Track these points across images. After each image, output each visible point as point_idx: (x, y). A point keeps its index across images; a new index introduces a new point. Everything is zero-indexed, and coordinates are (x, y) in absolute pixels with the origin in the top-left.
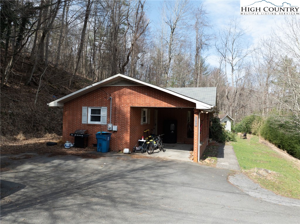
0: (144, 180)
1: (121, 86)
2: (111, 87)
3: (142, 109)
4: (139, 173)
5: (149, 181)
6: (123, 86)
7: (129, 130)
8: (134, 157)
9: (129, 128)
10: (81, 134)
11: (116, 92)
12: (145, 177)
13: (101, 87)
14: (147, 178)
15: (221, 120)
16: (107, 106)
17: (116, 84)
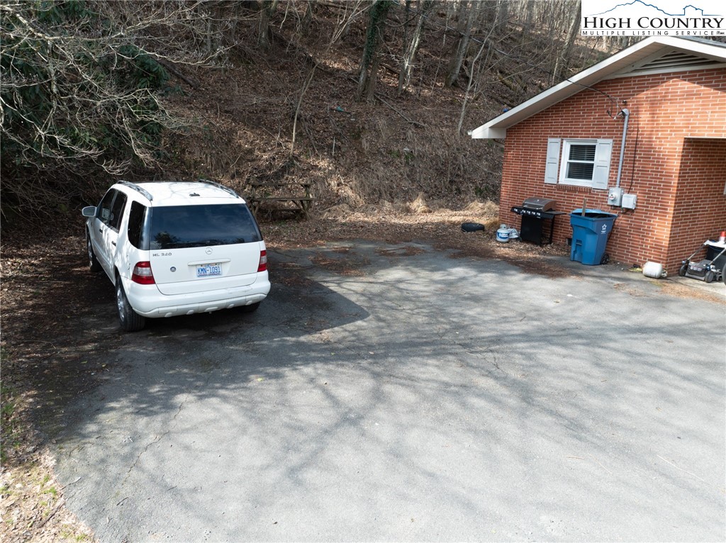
1: (663, 74)
2: (631, 77)
5: (671, 371)
6: (669, 74)
7: (671, 210)
8: (669, 291)
9: (671, 203)
10: (536, 211)
11: (643, 95)
13: (601, 83)
16: (612, 138)
17: (646, 67)
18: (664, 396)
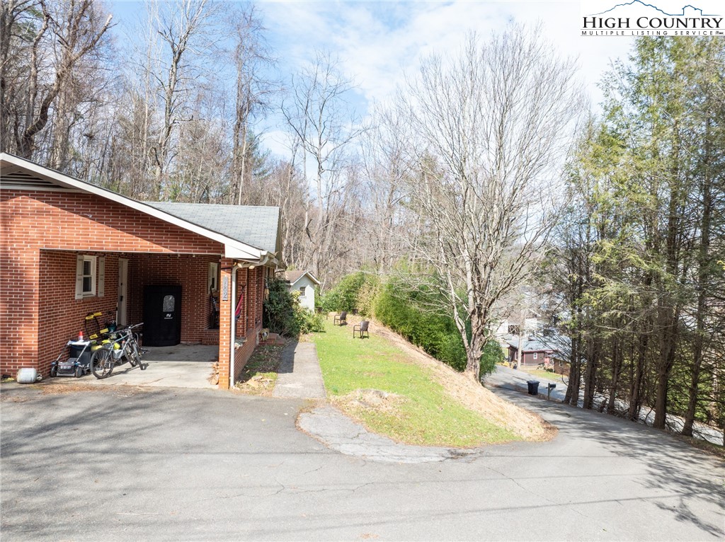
0: (73, 452)
3: (79, 257)
4: (62, 434)
5: (90, 452)
6: (18, 191)
7: (36, 316)
8: (50, 391)
9: (35, 309)
12: (81, 443)
14: (85, 446)
15: (292, 284)
18: (97, 472)
